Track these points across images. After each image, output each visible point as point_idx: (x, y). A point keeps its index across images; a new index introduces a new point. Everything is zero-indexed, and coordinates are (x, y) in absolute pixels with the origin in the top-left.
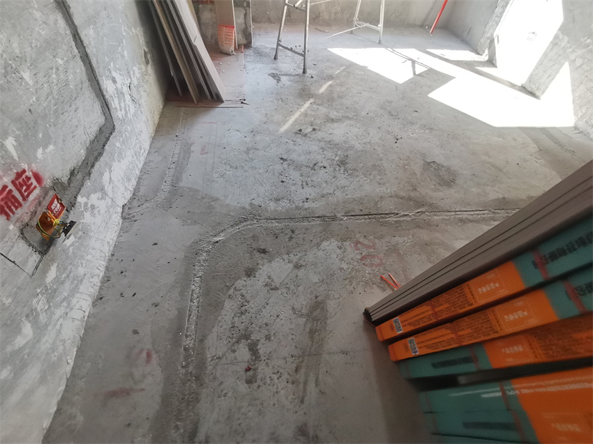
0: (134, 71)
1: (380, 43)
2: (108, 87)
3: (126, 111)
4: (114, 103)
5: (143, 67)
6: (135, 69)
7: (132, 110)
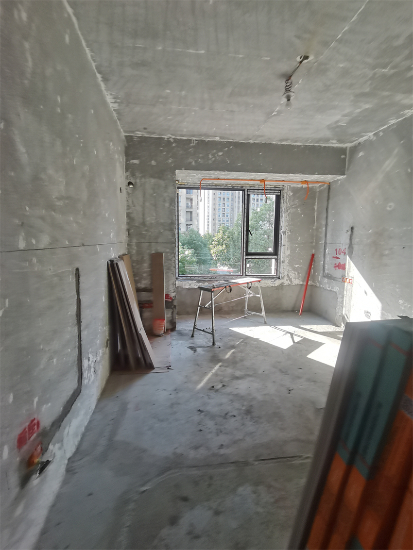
0: (99, 352)
1: (265, 324)
2: (85, 363)
3: (89, 379)
4: (85, 375)
5: (104, 348)
6: (100, 351)
7: (92, 378)
